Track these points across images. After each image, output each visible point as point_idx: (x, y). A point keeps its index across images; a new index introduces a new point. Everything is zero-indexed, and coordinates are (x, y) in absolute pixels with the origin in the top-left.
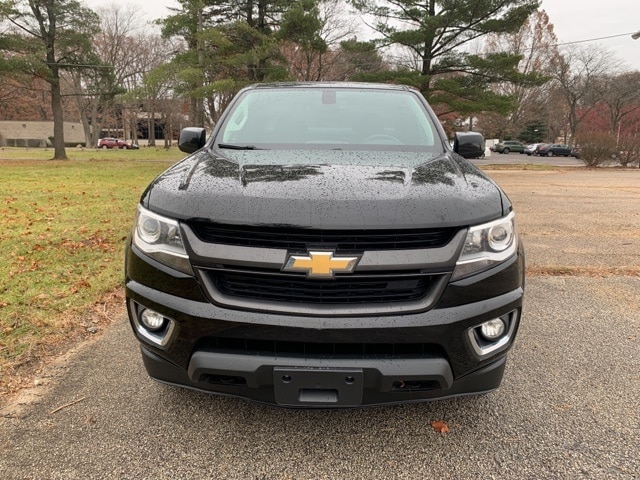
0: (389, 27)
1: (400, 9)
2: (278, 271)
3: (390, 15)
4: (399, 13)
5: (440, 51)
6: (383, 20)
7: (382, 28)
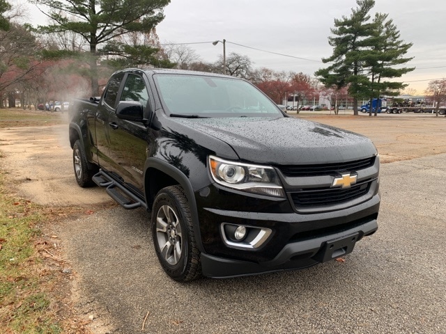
0: (63, 17)
1: (71, 5)
2: (329, 188)
3: (63, 8)
4: (70, 8)
5: (103, 39)
6: (57, 11)
7: (56, 17)
